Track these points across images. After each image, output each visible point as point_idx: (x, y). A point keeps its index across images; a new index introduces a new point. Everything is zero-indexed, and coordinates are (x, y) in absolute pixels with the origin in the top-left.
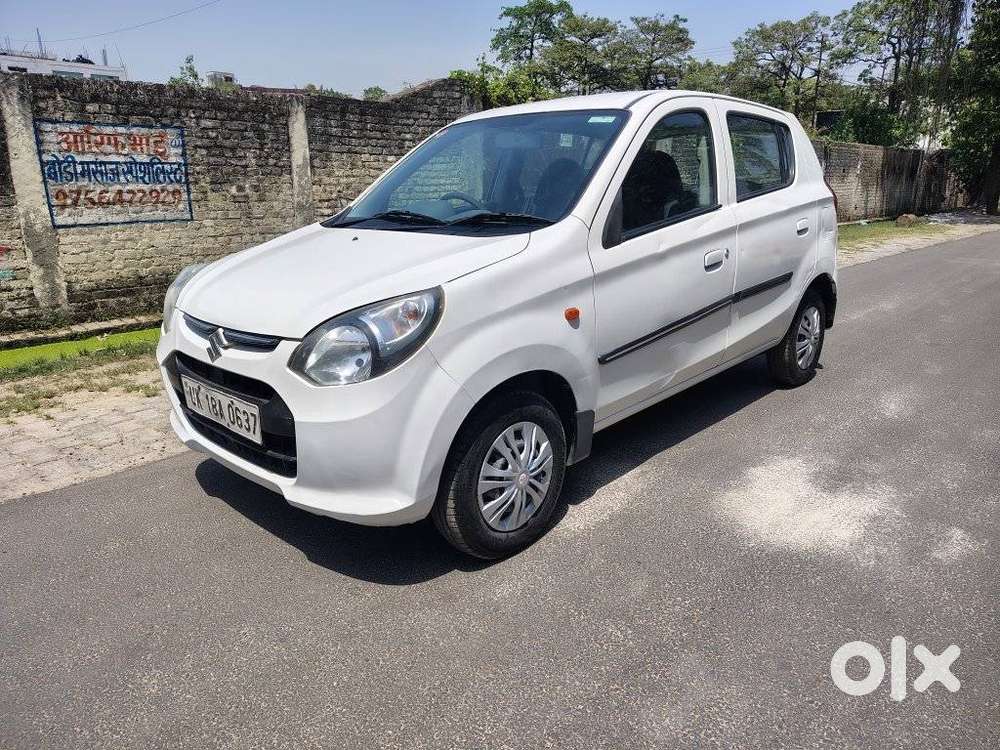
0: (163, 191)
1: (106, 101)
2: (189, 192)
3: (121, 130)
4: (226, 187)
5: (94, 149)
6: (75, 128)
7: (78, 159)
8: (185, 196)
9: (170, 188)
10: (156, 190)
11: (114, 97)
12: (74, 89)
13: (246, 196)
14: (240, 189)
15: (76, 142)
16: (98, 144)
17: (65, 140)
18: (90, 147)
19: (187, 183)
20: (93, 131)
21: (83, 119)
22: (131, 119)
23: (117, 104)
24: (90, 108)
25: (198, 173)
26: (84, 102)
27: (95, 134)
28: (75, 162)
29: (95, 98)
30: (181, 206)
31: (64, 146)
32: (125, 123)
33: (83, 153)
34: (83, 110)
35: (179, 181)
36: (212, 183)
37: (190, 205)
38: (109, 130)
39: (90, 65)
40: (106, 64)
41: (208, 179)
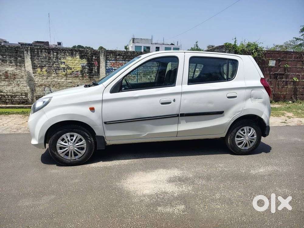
0: (131, 76)
1: (121, 55)
2: (137, 77)
3: (123, 62)
4: (147, 76)
5: (117, 66)
6: (114, 62)
7: (113, 68)
8: (136, 78)
9: (133, 76)
10: (130, 76)
11: (123, 54)
12: (115, 53)
13: (152, 78)
14: (151, 76)
15: (113, 65)
16: (118, 65)
17: (111, 64)
18: (116, 66)
19: (137, 75)
20: (117, 62)
21: (116, 60)
22: (126, 59)
23: (123, 56)
24: (117, 57)
25: (140, 72)
26: (117, 56)
27: (118, 63)
28: (113, 69)
29: (119, 55)
30: (135, 80)
31: (111, 65)
32: (125, 60)
33: (115, 67)
34: (116, 57)
35: (135, 74)
36: (143, 75)
37: (137, 80)
38: (121, 62)
39: (173, 45)
40: (177, 45)
41: (143, 74)
